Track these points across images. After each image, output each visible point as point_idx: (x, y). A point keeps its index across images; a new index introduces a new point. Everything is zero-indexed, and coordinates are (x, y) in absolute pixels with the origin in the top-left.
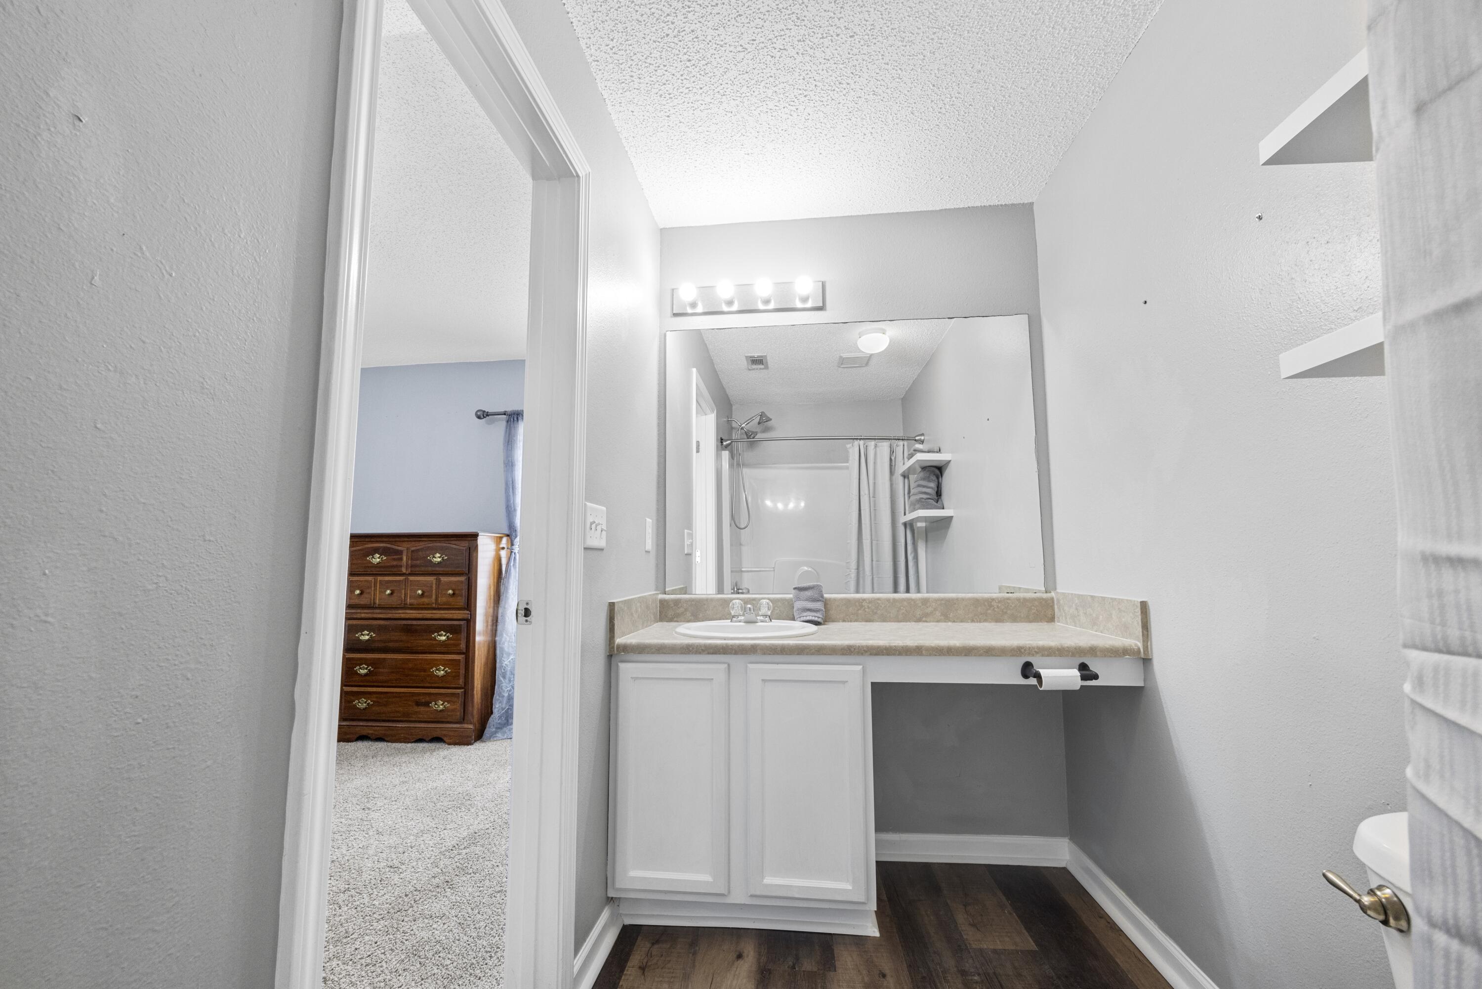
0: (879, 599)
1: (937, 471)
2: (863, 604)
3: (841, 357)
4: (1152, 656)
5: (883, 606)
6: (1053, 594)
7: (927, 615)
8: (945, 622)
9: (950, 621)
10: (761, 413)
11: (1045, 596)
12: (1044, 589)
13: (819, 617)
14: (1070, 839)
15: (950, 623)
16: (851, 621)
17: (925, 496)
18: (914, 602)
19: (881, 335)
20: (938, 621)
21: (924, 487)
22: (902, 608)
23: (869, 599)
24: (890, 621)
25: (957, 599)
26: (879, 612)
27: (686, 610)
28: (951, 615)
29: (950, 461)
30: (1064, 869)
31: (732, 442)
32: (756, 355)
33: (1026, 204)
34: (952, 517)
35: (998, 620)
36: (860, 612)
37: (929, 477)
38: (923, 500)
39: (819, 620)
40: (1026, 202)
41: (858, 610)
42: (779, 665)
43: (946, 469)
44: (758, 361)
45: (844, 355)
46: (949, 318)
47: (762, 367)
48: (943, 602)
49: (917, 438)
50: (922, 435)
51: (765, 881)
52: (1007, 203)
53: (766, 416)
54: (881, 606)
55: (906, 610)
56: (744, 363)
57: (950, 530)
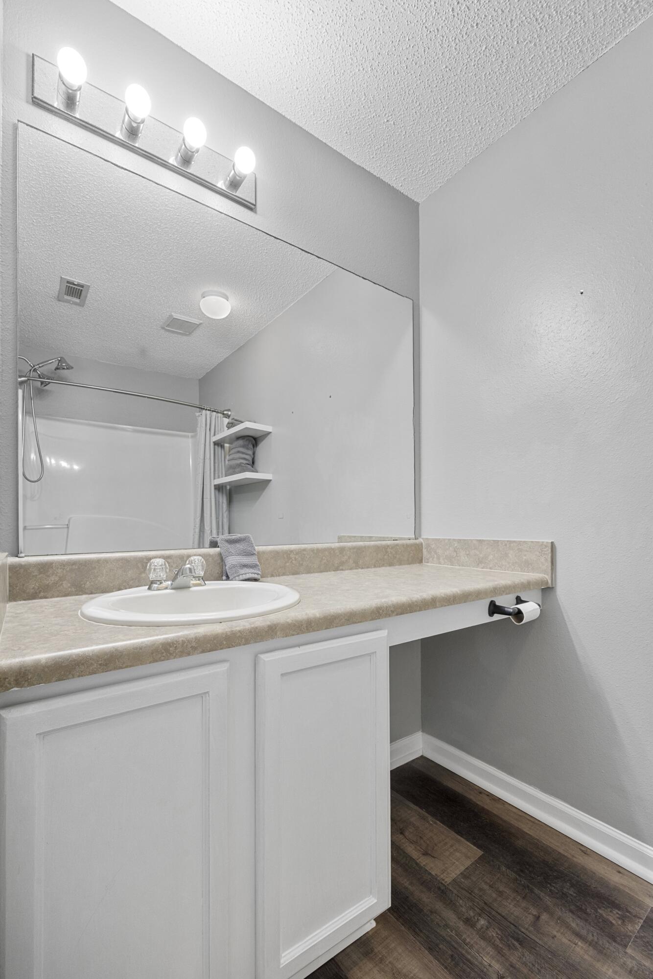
0: (304, 550)
1: (253, 440)
2: (291, 555)
3: (171, 316)
4: (556, 585)
5: (308, 557)
6: (420, 540)
7: (342, 563)
8: (356, 569)
9: (359, 568)
10: (61, 358)
11: (415, 541)
12: (414, 537)
13: (258, 574)
14: (423, 731)
15: (360, 570)
16: (279, 576)
17: (245, 462)
18: (334, 552)
19: (225, 300)
20: (351, 569)
21: (243, 453)
22: (324, 558)
23: (295, 550)
24: (314, 572)
25: (365, 547)
26: (304, 563)
27: (61, 579)
28: (361, 562)
29: (271, 432)
30: (422, 757)
31: (28, 379)
32: (76, 281)
33: (415, 202)
34: (271, 480)
35: (391, 564)
36: (288, 564)
37: (248, 445)
38: (243, 465)
39: (256, 576)
40: (415, 200)
41: (286, 563)
42: (302, 648)
43: (262, 440)
44: (75, 291)
45: (176, 316)
46: (363, 278)
47: (77, 300)
48: (355, 550)
49: (225, 412)
50: (229, 410)
51: (282, 961)
52: (404, 193)
53: (65, 362)
54: (307, 557)
55: (327, 560)
56: (55, 287)
57: (266, 491)
